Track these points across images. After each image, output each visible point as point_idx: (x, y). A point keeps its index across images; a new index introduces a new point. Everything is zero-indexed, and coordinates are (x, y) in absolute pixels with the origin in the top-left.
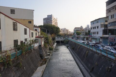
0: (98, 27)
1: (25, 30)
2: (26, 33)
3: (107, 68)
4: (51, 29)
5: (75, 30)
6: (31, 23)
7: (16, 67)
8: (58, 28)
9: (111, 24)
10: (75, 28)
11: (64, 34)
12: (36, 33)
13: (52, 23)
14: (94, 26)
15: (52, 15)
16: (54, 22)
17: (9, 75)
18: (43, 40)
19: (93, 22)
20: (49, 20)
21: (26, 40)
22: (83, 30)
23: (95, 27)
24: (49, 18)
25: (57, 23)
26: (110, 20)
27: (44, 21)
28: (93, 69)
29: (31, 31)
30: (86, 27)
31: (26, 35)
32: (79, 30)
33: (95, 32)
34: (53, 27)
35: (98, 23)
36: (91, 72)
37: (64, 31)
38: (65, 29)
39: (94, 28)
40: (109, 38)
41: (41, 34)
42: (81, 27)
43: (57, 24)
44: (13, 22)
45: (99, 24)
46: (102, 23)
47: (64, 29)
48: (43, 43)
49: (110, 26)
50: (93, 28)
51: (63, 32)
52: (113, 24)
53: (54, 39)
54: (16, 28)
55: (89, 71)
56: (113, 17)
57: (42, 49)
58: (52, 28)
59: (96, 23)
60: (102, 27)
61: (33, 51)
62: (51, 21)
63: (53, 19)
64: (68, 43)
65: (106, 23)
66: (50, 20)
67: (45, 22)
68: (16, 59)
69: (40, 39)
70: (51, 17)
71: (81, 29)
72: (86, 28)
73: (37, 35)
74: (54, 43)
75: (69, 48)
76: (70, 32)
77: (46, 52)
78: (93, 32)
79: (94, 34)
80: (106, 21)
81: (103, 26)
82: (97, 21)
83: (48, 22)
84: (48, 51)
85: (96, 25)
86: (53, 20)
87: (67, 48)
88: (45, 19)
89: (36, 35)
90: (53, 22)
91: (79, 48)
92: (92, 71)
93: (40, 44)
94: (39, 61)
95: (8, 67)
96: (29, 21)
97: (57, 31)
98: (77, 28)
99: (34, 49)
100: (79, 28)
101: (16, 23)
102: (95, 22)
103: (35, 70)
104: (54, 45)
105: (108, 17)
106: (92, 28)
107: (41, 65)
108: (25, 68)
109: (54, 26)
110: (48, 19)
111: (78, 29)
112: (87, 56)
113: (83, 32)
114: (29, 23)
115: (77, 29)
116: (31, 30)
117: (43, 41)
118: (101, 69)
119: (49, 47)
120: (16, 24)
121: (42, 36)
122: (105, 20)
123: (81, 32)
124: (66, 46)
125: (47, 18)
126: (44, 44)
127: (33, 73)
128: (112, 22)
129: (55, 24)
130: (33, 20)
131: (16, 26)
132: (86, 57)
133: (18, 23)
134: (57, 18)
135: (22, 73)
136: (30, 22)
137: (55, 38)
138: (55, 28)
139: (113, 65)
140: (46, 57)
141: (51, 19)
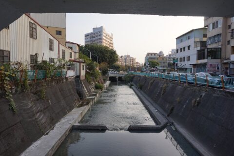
0: (189, 47)
1: (51, 42)
2: (51, 49)
3: (193, 101)
4: (99, 54)
5: (149, 57)
6: (61, 34)
7: (35, 95)
8: (113, 53)
9: (212, 40)
10: (148, 54)
11: (126, 66)
12: (71, 53)
13: (102, 42)
14: (182, 45)
15: (102, 27)
16: (106, 41)
17: (25, 102)
18: (83, 66)
19: (181, 38)
20: (96, 38)
21: (52, 60)
22: (163, 59)
23: (184, 48)
24: (97, 33)
25: (112, 44)
26: (212, 32)
27: (85, 39)
28: (172, 109)
29: (62, 47)
30: (170, 53)
31: (51, 52)
32: (154, 58)
33: (184, 58)
34: (105, 50)
35: (189, 39)
36: (168, 116)
37: (125, 60)
38: (128, 56)
39: (183, 50)
40: (208, 64)
41: (80, 57)
42: (161, 52)
43: (112, 47)
44: (30, 22)
45: (191, 42)
46: (198, 40)
47: (125, 56)
48: (83, 73)
49: (212, 43)
50: (181, 49)
51: (124, 63)
52: (216, 39)
53: (104, 72)
54: (34, 34)
55: (166, 115)
56: (217, 26)
57: (81, 83)
58: (101, 52)
59: (186, 40)
60: (197, 47)
61: (65, 81)
62: (100, 39)
63: (104, 34)
64: (132, 81)
65: (205, 39)
66: (99, 37)
67: (88, 41)
68: (36, 83)
69: (78, 64)
70: (100, 32)
71: (160, 56)
72: (170, 56)
73: (73, 58)
74: (105, 81)
75: (133, 87)
76: (137, 63)
77: (89, 91)
78: (181, 58)
79: (182, 62)
80: (205, 36)
81: (199, 44)
82: (187, 36)
83: (94, 41)
84: (93, 90)
85: (186, 43)
86: (104, 37)
87: (130, 87)
88: (88, 36)
89: (71, 57)
90: (104, 41)
91: (151, 84)
92: (170, 113)
93: (78, 74)
94: (75, 100)
95: (22, 91)
96: (57, 30)
97: (111, 58)
98: (151, 54)
99: (67, 79)
100: (155, 54)
101: (34, 24)
102: (184, 38)
103: (69, 112)
104: (105, 83)
105: (207, 26)
106: (179, 51)
107: (79, 106)
108: (50, 101)
109: (106, 47)
110: (94, 36)
111: (153, 56)
112: (164, 92)
113: (164, 63)
114: (57, 34)
115: (151, 57)
116: (60, 45)
117: (83, 69)
118: (184, 106)
119: (95, 83)
120: (34, 26)
121: (81, 60)
122: (203, 32)
123: (160, 62)
124: (128, 85)
125: (92, 33)
126: (85, 76)
127: (65, 114)
128: (215, 36)
129: (108, 46)
130: (65, 29)
131: (34, 30)
132: (163, 94)
133: (37, 25)
134: (112, 34)
135: (45, 107)
136: (59, 33)
137: (107, 70)
138: (107, 51)
139: (203, 95)
140: (88, 98)
141: (100, 35)
